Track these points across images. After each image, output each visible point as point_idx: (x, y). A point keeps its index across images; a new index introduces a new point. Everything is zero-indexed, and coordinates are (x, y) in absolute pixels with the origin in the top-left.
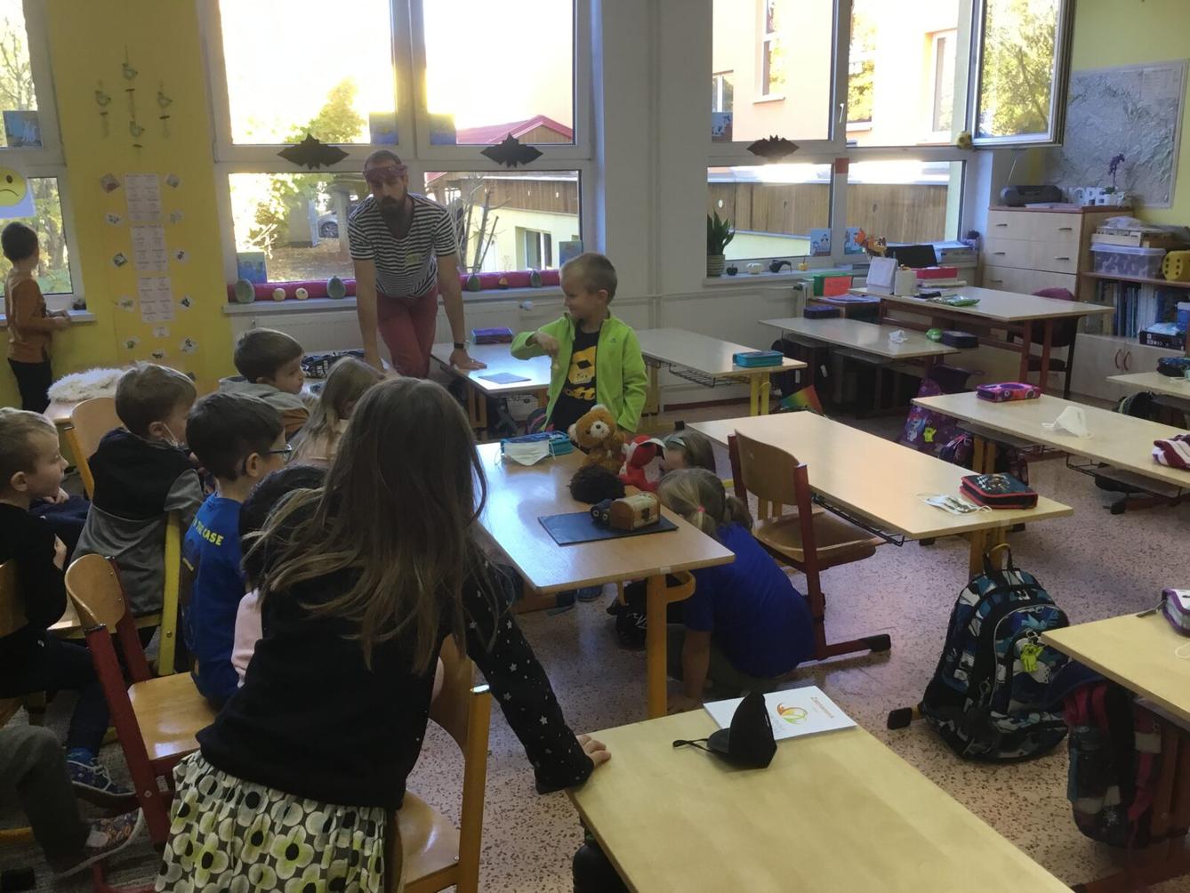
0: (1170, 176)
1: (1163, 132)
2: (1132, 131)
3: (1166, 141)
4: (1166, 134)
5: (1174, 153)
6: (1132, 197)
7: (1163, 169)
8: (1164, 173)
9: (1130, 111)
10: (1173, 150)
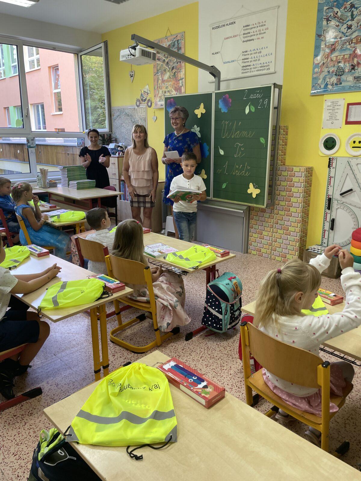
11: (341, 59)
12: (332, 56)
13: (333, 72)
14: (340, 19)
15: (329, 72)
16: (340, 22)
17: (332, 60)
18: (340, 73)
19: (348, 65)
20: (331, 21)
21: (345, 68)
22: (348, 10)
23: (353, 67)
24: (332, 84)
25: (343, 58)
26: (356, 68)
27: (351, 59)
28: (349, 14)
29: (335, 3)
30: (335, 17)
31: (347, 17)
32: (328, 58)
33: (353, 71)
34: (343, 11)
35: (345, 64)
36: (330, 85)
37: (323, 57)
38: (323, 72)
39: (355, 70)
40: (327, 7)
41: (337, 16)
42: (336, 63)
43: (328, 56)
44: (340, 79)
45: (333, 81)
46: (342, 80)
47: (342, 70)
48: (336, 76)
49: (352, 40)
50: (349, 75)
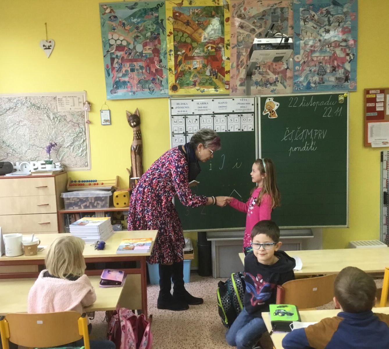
0: (86, 153)
1: (78, 129)
2: (56, 129)
3: (81, 134)
4: (80, 131)
5: (87, 140)
6: (63, 165)
7: (81, 149)
8: (82, 151)
9: (52, 118)
10: (86, 139)
11: (321, 59)
12: (313, 55)
13: (315, 71)
14: (318, 22)
15: (311, 71)
16: (318, 25)
17: (313, 60)
18: (322, 73)
19: (329, 66)
20: (308, 22)
21: (326, 69)
22: (324, 15)
23: (334, 69)
24: (315, 82)
25: (324, 59)
26: (337, 69)
27: (332, 61)
28: (326, 19)
29: (311, 7)
30: (312, 20)
31: (324, 21)
32: (308, 57)
33: (334, 72)
34: (320, 15)
35: (327, 65)
36: (312, 83)
37: (304, 55)
38: (304, 70)
39: (336, 71)
40: (303, 9)
41: (314, 19)
42: (317, 63)
43: (308, 55)
44: (322, 79)
45: (316, 80)
46: (324, 79)
47: (324, 71)
48: (318, 75)
49: (331, 44)
50: (331, 76)
